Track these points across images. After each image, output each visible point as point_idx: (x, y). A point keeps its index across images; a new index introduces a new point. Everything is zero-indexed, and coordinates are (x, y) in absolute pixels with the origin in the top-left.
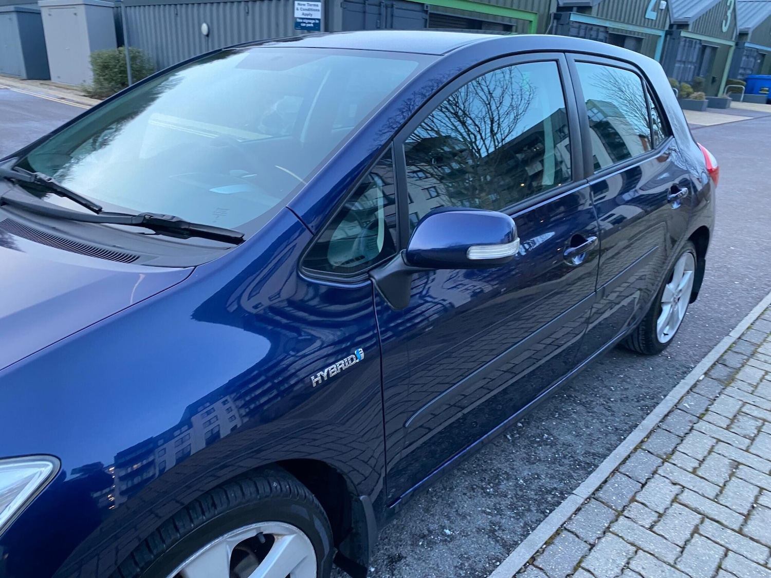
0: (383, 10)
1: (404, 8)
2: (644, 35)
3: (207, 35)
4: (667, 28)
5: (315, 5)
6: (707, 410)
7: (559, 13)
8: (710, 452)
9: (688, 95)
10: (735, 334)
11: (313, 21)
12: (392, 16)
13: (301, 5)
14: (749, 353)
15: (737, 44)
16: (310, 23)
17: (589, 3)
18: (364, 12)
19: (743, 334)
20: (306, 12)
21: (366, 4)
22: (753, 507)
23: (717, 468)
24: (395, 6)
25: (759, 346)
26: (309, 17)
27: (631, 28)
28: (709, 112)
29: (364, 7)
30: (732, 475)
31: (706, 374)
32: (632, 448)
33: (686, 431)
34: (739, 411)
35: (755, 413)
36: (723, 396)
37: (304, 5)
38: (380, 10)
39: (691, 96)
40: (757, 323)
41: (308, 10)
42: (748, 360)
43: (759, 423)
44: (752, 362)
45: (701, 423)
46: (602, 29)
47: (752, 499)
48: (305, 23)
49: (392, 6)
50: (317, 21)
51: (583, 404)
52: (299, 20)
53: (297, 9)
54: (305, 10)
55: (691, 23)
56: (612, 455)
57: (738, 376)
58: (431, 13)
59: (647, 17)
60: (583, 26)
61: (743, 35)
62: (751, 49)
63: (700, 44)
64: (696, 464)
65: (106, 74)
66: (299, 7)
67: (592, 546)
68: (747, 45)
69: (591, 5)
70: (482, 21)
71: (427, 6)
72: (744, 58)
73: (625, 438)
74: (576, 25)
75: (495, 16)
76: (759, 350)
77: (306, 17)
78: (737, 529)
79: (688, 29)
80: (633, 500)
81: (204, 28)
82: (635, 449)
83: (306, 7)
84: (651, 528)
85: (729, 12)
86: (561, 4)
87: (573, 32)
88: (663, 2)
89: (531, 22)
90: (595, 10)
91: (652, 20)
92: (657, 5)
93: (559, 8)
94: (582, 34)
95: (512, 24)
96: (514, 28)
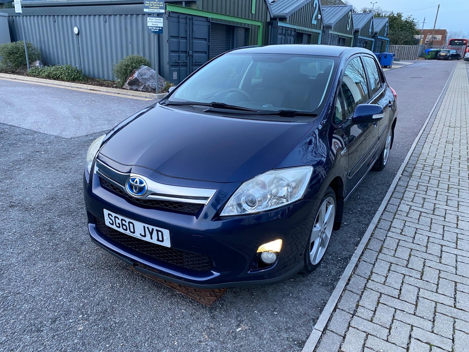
0: (188, 21)
1: (198, 20)
2: (312, 32)
3: (78, 34)
4: (322, 29)
5: (159, 20)
6: (407, 185)
7: (271, 21)
8: (414, 196)
10: (406, 161)
11: (159, 28)
12: (193, 24)
13: (151, 19)
14: (413, 167)
15: (354, 37)
16: (157, 29)
17: (285, 16)
18: (179, 22)
19: (408, 162)
20: (154, 23)
21: (180, 18)
22: (435, 208)
23: (418, 200)
24: (194, 19)
25: (416, 165)
26: (156, 26)
27: (306, 29)
29: (179, 19)
30: (424, 201)
31: (401, 175)
32: (389, 197)
33: (404, 191)
34: (418, 184)
35: (424, 184)
36: (411, 181)
37: (153, 19)
38: (186, 21)
40: (411, 158)
41: (155, 22)
42: (414, 169)
43: (426, 187)
44: (415, 170)
45: (407, 189)
46: (293, 30)
47: (433, 206)
48: (154, 29)
49: (192, 19)
50: (161, 28)
51: (365, 187)
52: (150, 28)
53: (149, 22)
54: (153, 22)
55: (333, 26)
56: (384, 200)
57: (413, 174)
58: (211, 22)
59: (312, 23)
60: (284, 28)
61: (356, 32)
62: (361, 39)
64: (412, 200)
65: (11, 58)
66: (150, 21)
67: (392, 222)
68: (359, 37)
69: (286, 17)
70: (234, 26)
71: (210, 19)
72: (358, 44)
73: (385, 195)
74: (281, 28)
75: (241, 23)
76: (416, 166)
77: (154, 26)
78: (432, 214)
79: (331, 29)
80: (397, 210)
81: (76, 30)
82: (391, 198)
83: (154, 20)
84: (407, 216)
85: (350, 20)
86: (272, 17)
87: (280, 31)
88: (319, 16)
89: (260, 26)
90: (288, 19)
91: (315, 25)
92: (317, 16)
93: (271, 19)
94: (284, 32)
95: (249, 27)
96: (250, 29)
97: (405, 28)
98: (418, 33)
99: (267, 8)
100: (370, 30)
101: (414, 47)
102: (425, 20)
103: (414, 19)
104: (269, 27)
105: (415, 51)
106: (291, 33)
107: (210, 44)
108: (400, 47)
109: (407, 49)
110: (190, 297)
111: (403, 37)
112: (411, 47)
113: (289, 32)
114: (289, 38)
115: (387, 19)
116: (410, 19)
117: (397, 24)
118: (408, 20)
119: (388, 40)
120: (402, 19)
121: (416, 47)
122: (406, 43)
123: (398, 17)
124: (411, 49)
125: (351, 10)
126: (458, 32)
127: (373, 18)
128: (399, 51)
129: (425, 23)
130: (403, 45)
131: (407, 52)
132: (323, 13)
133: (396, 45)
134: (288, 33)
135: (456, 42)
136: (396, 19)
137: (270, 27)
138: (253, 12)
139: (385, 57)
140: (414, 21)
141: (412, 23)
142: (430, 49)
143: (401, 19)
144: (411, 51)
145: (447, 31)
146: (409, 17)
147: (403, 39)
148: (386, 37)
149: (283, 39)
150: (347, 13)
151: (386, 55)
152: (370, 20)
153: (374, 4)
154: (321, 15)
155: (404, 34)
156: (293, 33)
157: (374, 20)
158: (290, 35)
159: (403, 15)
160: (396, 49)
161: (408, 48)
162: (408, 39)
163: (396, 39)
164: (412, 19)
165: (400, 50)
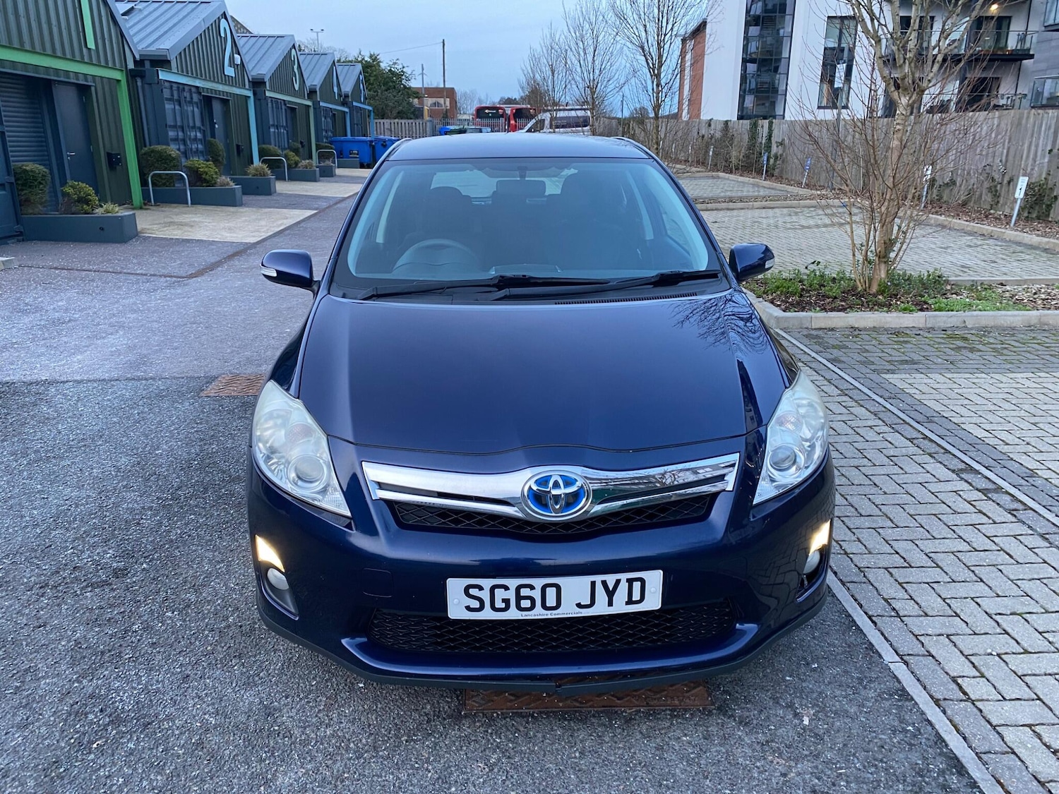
2: (229, 94)
7: (138, 68)
9: (296, 164)
17: (165, 56)
28: (323, 181)
39: (300, 165)
46: (193, 89)
59: (225, 73)
61: (312, 93)
62: (326, 109)
63: (285, 105)
68: (322, 104)
69: (168, 58)
72: (323, 119)
74: (167, 84)
85: (296, 67)
86: (138, 57)
87: (167, 93)
88: (236, 56)
89: (119, 81)
90: (174, 64)
91: (232, 77)
92: (232, 59)
93: (135, 61)
94: (176, 97)
95: (90, 84)
96: (93, 89)
97: (391, 84)
98: (416, 93)
99: (122, 35)
100: (336, 90)
101: (417, 124)
102: (423, 69)
103: (403, 67)
104: (136, 82)
105: (421, 131)
106: (192, 98)
107: (6, 128)
108: (392, 124)
109: (407, 128)
110: (662, 708)
111: (394, 104)
112: (414, 124)
113: (187, 94)
114: (190, 109)
115: (359, 67)
116: (396, 66)
117: (375, 76)
118: (392, 69)
119: (369, 111)
120: (383, 65)
121: (421, 123)
122: (401, 115)
123: (373, 62)
124: (414, 128)
125: (294, 47)
126: (468, 91)
127: (336, 64)
128: (393, 133)
129: (424, 76)
130: (397, 120)
131: (407, 133)
132: (243, 51)
133: (383, 120)
134: (185, 98)
135: (487, 111)
136: (371, 66)
137: (139, 84)
138: (91, 45)
139: (382, 145)
140: (404, 70)
141: (402, 75)
142: (448, 127)
143: (379, 66)
144: (414, 130)
145: (455, 89)
146: (395, 63)
147: (394, 108)
148: (364, 103)
149: (177, 112)
150: (287, 52)
151: (385, 142)
152: (331, 68)
153: (319, 34)
154: (239, 54)
155: (395, 97)
156: (196, 98)
157: (339, 69)
158: (191, 102)
159: (381, 58)
160: (386, 126)
161: (407, 124)
162: (404, 107)
163: (381, 106)
164: (401, 66)
165: (393, 130)
